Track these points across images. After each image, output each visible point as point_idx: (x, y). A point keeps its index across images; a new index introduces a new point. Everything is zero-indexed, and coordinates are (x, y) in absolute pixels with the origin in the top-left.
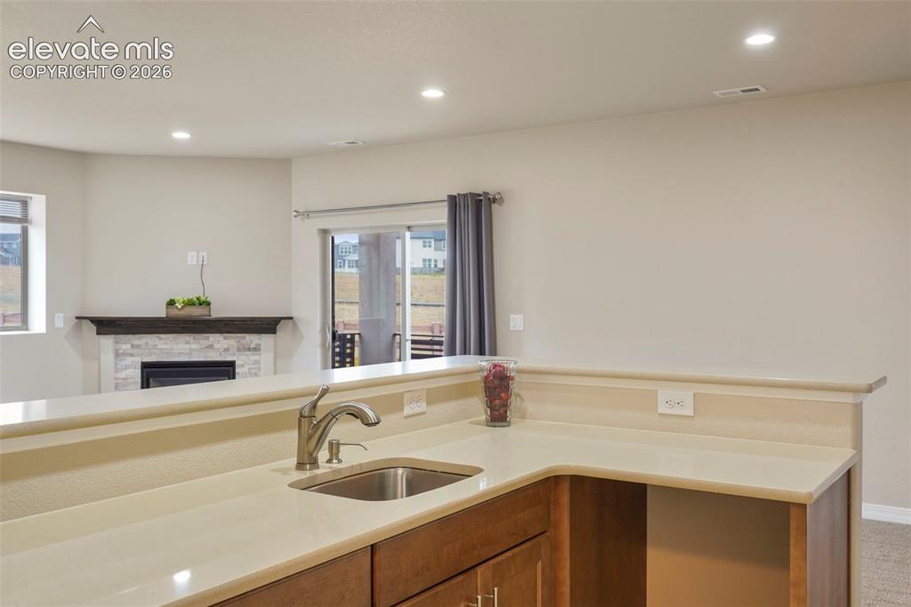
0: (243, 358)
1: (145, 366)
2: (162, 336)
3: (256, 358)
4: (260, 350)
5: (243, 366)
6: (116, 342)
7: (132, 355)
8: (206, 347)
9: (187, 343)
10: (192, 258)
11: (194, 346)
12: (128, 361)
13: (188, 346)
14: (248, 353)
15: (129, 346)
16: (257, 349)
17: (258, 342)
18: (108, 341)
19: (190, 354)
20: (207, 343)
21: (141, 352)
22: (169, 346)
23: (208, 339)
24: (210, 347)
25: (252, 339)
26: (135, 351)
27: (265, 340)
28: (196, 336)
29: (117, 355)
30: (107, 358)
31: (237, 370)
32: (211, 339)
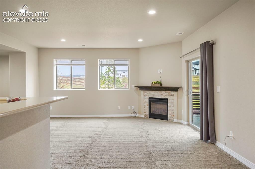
0: (170, 98)
1: (150, 98)
2: (153, 91)
3: (173, 98)
4: (174, 96)
5: (170, 100)
6: (144, 92)
7: (147, 96)
8: (161, 95)
9: (158, 93)
10: (159, 71)
11: (159, 94)
12: (146, 97)
13: (158, 94)
14: (171, 96)
15: (146, 93)
16: (173, 96)
17: (173, 94)
18: (142, 92)
19: (158, 96)
20: (161, 93)
21: (148, 95)
22: (154, 94)
23: (162, 92)
24: (162, 94)
25: (172, 93)
26: (147, 95)
27: (175, 93)
28: (159, 91)
29: (144, 95)
30: (142, 96)
31: (169, 101)
32: (163, 92)
